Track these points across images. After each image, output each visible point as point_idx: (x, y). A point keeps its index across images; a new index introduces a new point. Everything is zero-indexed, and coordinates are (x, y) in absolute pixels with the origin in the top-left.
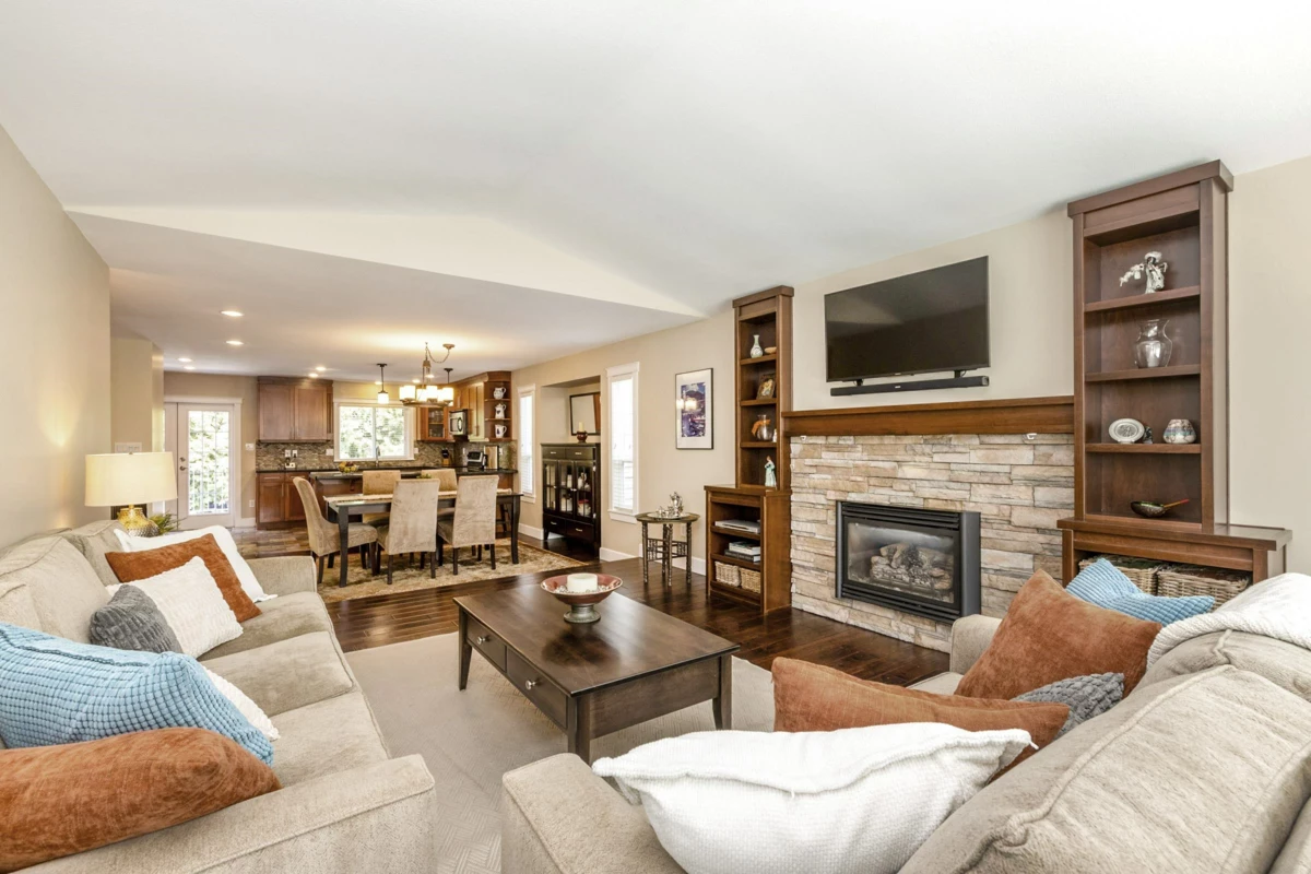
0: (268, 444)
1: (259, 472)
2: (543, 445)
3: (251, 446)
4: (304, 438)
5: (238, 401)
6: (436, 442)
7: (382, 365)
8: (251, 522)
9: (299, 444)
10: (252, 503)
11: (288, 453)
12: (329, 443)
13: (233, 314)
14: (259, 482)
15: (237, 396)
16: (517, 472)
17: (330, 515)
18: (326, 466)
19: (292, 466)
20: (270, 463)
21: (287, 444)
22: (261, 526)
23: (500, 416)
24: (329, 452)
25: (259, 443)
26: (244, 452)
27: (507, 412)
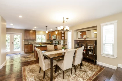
0: (26, 40)
1: (25, 44)
2: (75, 40)
3: (24, 40)
4: (32, 39)
5: (22, 33)
6: (49, 40)
7: (47, 26)
8: (24, 52)
9: (31, 40)
10: (24, 49)
11: (29, 41)
12: (35, 40)
13: (21, 17)
14: (25, 46)
15: (21, 33)
16: (66, 44)
17: (46, 57)
18: (35, 43)
19: (30, 43)
20: (26, 43)
21: (29, 40)
22: (25, 53)
23: (63, 36)
24: (35, 41)
25: (25, 40)
26: (22, 41)
27: (64, 35)
